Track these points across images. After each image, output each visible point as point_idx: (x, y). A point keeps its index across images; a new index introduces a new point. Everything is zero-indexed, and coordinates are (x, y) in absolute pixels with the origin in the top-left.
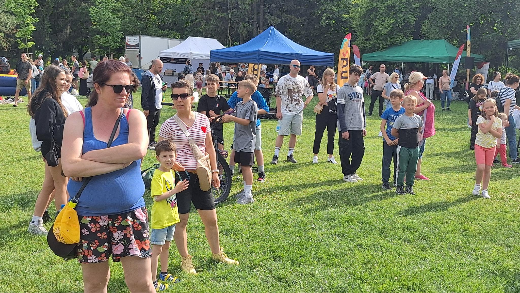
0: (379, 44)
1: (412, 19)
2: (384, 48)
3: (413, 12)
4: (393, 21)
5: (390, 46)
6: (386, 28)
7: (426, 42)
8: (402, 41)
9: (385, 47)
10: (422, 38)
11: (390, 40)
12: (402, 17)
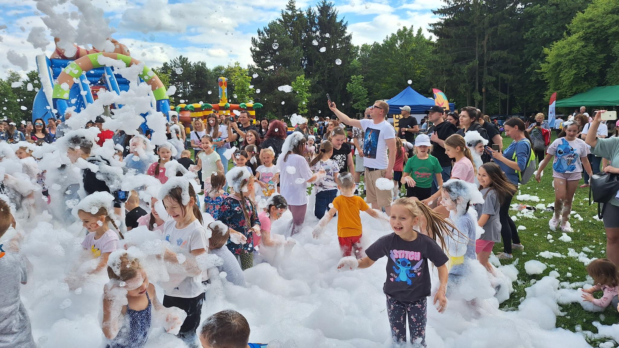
0: (566, 92)
1: (595, 68)
2: (570, 96)
3: (597, 62)
4: (574, 72)
5: (575, 94)
6: (568, 79)
7: (608, 88)
8: (586, 88)
9: (571, 94)
10: (605, 85)
11: (574, 89)
12: (584, 68)
